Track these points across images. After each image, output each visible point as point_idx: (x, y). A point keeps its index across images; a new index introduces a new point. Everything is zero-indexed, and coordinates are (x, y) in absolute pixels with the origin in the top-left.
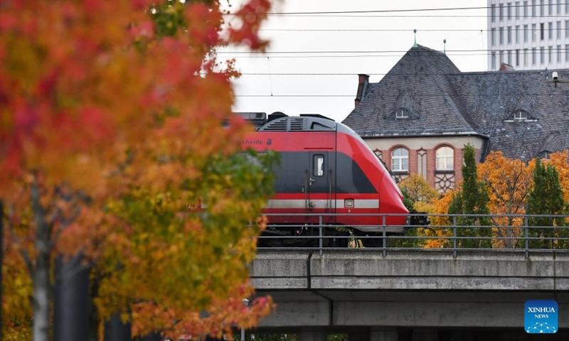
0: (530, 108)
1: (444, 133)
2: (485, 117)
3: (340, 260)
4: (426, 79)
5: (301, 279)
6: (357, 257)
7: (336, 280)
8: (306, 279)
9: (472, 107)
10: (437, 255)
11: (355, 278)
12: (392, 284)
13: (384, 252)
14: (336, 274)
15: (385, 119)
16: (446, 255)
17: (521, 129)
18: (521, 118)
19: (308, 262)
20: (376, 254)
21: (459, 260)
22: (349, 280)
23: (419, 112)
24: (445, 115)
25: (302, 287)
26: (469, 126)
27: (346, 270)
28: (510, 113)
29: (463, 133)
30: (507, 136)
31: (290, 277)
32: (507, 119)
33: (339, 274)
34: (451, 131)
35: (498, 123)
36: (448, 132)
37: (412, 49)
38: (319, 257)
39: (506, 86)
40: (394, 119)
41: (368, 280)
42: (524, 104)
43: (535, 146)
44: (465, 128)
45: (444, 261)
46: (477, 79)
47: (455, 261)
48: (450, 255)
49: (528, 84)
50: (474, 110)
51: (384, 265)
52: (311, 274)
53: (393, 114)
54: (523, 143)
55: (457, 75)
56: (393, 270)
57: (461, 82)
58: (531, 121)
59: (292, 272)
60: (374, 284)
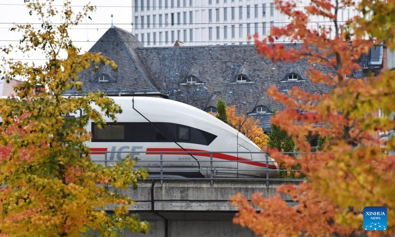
0: (198, 74)
1: (136, 93)
2: (165, 81)
3: (177, 188)
4: (121, 52)
5: (147, 203)
6: (190, 186)
7: (174, 204)
8: (150, 203)
9: (155, 73)
10: (253, 184)
11: (189, 202)
12: (218, 206)
13: (212, 181)
14: (174, 199)
15: (90, 82)
16: (260, 184)
17: (192, 90)
18: (192, 82)
19: (152, 189)
20: (205, 183)
21: (271, 188)
22: (184, 204)
23: (116, 77)
24: (136, 79)
25: (147, 209)
26: (154, 88)
27: (182, 196)
28: (184, 78)
29: (150, 93)
30: (182, 95)
31: (137, 201)
32: (182, 83)
33: (176, 199)
34: (141, 91)
35: (175, 86)
36: (139, 92)
37: (110, 29)
38: (160, 185)
39: (180, 58)
40: (97, 82)
41: (199, 204)
42: (194, 71)
43: (203, 103)
44: (152, 90)
45: (259, 188)
46: (158, 53)
47: (268, 189)
48: (263, 184)
49: (196, 57)
50: (156, 76)
51: (212, 192)
52: (154, 199)
53: (97, 78)
54: (194, 100)
55: (143, 49)
56: (219, 196)
57: (146, 55)
58: (200, 84)
59: (139, 198)
60: (204, 207)
